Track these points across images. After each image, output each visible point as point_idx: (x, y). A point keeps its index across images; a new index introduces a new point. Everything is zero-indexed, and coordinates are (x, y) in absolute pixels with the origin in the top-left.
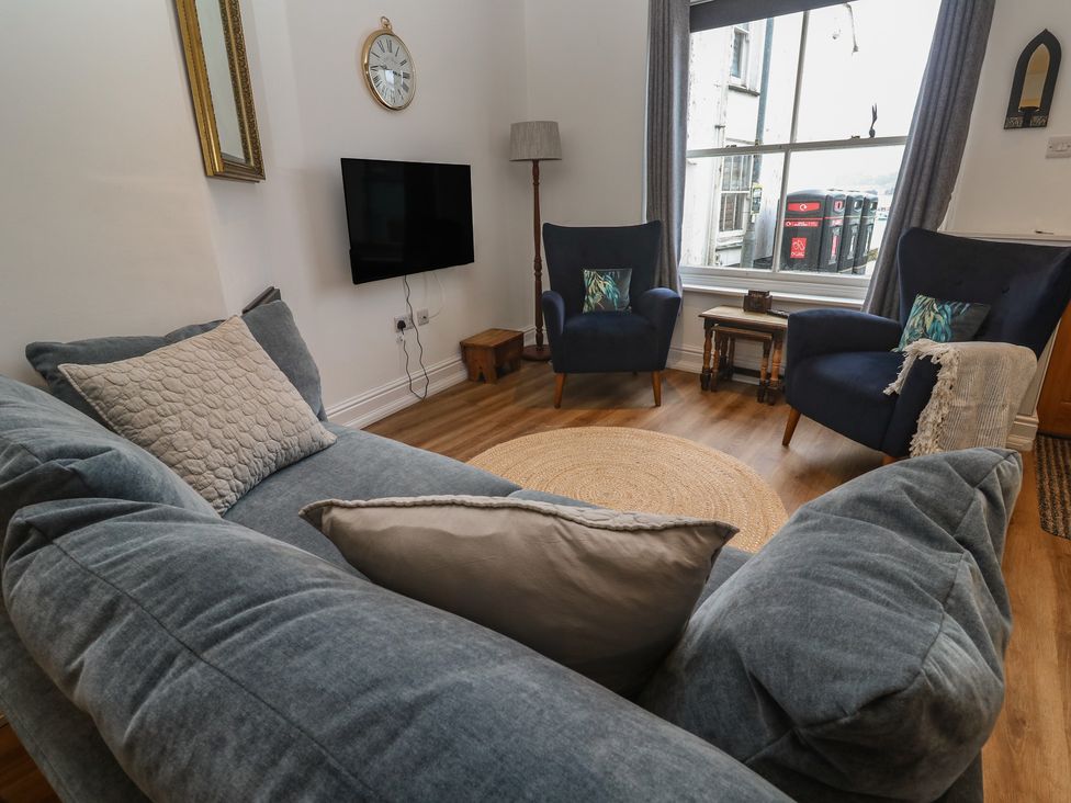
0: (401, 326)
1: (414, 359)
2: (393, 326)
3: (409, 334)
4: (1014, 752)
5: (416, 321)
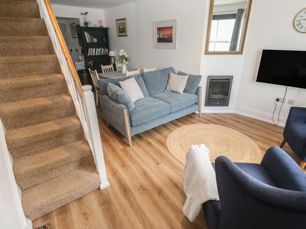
0: (278, 100)
2: (275, 99)
5: (286, 101)
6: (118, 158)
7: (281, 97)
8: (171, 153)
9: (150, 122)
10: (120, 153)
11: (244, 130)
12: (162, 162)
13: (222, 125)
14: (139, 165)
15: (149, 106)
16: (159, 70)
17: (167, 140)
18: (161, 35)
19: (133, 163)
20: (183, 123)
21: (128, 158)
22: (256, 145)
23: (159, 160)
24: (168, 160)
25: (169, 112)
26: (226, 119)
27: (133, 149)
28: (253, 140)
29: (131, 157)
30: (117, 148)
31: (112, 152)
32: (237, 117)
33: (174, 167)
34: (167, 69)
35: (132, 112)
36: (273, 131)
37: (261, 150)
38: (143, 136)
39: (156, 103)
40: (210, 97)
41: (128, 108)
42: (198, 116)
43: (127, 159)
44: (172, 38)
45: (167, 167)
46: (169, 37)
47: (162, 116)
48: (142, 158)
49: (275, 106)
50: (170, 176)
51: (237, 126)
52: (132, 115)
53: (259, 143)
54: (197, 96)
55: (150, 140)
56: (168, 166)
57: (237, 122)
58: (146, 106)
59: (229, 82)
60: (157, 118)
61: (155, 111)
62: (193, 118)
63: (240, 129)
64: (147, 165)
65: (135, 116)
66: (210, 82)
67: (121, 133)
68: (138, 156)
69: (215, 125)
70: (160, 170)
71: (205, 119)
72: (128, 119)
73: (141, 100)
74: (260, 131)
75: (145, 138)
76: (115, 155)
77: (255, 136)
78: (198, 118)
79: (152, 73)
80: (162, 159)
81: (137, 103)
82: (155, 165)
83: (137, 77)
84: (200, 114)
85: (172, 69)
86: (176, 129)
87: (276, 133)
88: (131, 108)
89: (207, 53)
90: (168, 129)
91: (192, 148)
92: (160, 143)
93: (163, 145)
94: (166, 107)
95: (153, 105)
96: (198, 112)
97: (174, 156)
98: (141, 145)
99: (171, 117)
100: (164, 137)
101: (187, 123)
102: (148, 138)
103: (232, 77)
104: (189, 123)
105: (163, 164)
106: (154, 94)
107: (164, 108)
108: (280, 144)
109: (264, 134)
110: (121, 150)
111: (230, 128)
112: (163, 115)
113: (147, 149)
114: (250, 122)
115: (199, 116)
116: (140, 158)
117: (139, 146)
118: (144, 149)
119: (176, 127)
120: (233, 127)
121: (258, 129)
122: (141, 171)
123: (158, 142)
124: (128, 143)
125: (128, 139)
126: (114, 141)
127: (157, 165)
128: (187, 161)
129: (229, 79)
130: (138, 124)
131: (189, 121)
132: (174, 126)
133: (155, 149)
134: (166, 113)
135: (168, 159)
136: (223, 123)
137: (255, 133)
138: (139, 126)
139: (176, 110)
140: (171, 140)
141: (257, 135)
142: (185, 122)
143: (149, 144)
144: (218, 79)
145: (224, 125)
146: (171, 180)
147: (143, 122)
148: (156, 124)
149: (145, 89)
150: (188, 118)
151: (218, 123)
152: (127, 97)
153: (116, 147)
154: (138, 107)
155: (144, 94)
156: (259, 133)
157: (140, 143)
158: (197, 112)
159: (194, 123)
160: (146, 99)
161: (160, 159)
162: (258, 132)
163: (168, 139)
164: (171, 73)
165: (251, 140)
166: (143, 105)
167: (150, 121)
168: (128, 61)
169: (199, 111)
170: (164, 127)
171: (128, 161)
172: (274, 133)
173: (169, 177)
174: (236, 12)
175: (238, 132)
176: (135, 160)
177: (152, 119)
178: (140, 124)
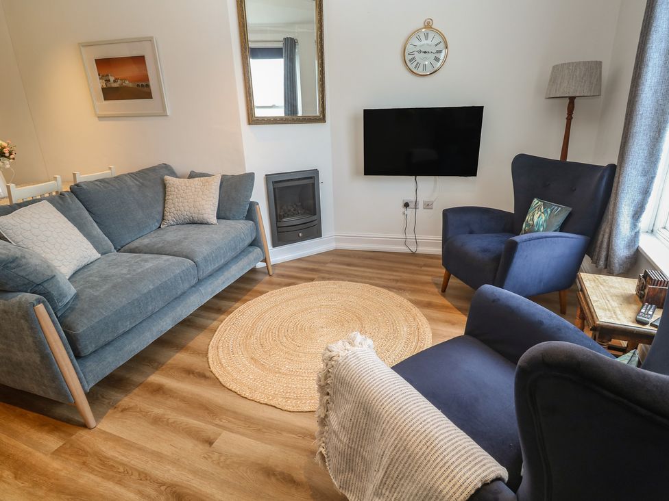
0: (406, 205)
1: (411, 226)
2: (402, 204)
3: (410, 211)
4: (69, 497)
5: (421, 205)
6: (51, 490)
7: (410, 198)
8: (237, 390)
9: (144, 324)
10: (56, 465)
11: (370, 278)
12: (220, 430)
13: (324, 279)
14: (144, 477)
15: (128, 276)
16: (128, 174)
17: (210, 360)
18: (112, 79)
19: (119, 482)
20: (237, 300)
21: (92, 471)
22: (406, 301)
23: (208, 428)
24: (236, 415)
25: (194, 281)
26: (327, 265)
27: (104, 432)
28: (395, 292)
29: (104, 461)
30: (38, 454)
31: (16, 478)
32: (344, 256)
33: (259, 428)
34: (153, 170)
35: (71, 308)
36: (415, 265)
37: (418, 308)
38: (127, 376)
39: (148, 265)
40: (280, 224)
41: (49, 298)
42: (264, 273)
43: (92, 477)
44: (148, 86)
45: (244, 438)
46: (138, 85)
47: (176, 299)
48: (148, 446)
49: (403, 217)
50: (260, 462)
51: (353, 272)
52: (71, 318)
53: (407, 294)
54: (252, 222)
55: (156, 378)
56: (243, 434)
57: (349, 265)
58: (120, 280)
59: (314, 184)
60: (163, 307)
61: (151, 287)
62: (256, 281)
63: (362, 277)
64: (175, 462)
65: (85, 321)
66: (274, 189)
67: (41, 394)
68: (129, 445)
69: (311, 283)
70: (222, 459)
71: (282, 276)
72: (61, 337)
73: (95, 266)
74: (397, 271)
75: (137, 378)
76: (36, 484)
77: (394, 284)
78: (267, 278)
79: (108, 183)
80: (217, 422)
81: (78, 277)
82: (201, 448)
83: (59, 201)
84: (270, 268)
85: (168, 169)
86: (222, 322)
87: (421, 267)
88: (62, 295)
89: (253, 120)
90: (202, 328)
91: (334, 354)
92: (191, 376)
93: (204, 376)
94: (184, 268)
95: (140, 270)
96: (264, 265)
97: (247, 395)
98: (132, 405)
99: (203, 292)
100: (199, 354)
101: (246, 297)
102: (148, 376)
103: (316, 171)
104: (250, 295)
105: (225, 435)
106: (130, 240)
107: (178, 272)
108: (441, 286)
109: (406, 276)
110: (57, 453)
111: (343, 280)
112: (179, 293)
113: (157, 411)
114: (371, 258)
115: (269, 274)
116: (141, 449)
117: (123, 410)
118: (144, 414)
119: (222, 317)
120: (348, 277)
121: (391, 269)
122: (161, 493)
123: (184, 375)
124: (77, 418)
125: (74, 407)
126: (14, 434)
127: (207, 447)
128: (328, 397)
129: (311, 178)
130: (101, 343)
131: (249, 290)
132: (214, 315)
133: (184, 399)
134: (187, 286)
135: (235, 413)
136: (327, 275)
137: (392, 277)
138: (109, 349)
139: (210, 269)
140: (221, 353)
141: (397, 281)
142: (239, 296)
143: (159, 390)
144: (288, 180)
145: (329, 279)
146: (269, 472)
147: (121, 331)
148: (166, 324)
149: (97, 230)
150: (242, 285)
151: (315, 276)
152: (38, 262)
153: (30, 449)
154: (89, 287)
155: (96, 248)
156: (396, 275)
157: (126, 401)
158: (260, 265)
159: (262, 293)
160: (110, 259)
161: (211, 423)
162: (395, 273)
163: (210, 355)
164: (168, 178)
165: (391, 294)
166: (105, 279)
167: (141, 323)
168: (8, 158)
169: (265, 260)
170: (188, 326)
171: (99, 480)
172: (419, 268)
173: (258, 464)
174: (280, 45)
175: (362, 284)
176: (123, 464)
177: (149, 314)
178: (110, 339)
